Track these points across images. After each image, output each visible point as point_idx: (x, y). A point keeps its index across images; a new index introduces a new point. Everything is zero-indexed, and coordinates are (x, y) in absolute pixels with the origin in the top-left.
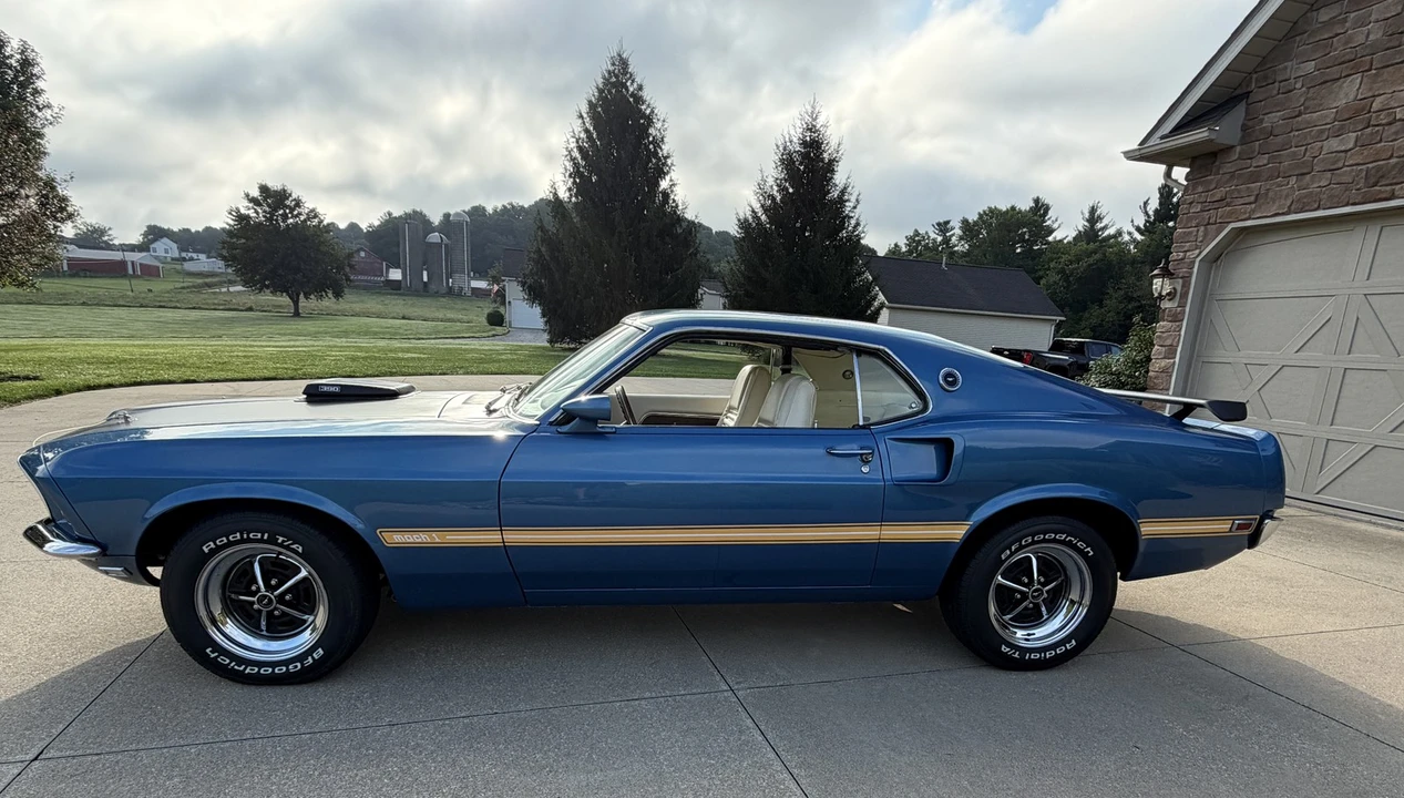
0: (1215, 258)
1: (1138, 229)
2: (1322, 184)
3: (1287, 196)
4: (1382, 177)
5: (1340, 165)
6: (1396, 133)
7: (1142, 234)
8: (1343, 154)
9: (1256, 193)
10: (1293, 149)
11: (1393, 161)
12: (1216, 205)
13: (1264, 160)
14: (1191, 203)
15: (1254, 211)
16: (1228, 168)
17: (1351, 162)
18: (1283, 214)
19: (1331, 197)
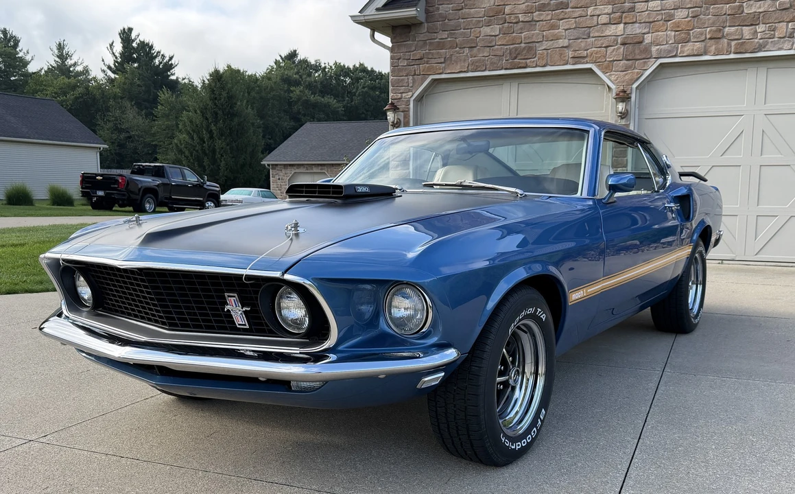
0: (420, 99)
1: (109, 68)
2: (485, 54)
3: (465, 60)
4: (519, 54)
5: (494, 44)
6: (521, 29)
7: (114, 72)
8: (493, 37)
9: (444, 56)
10: (462, 30)
11: (523, 45)
12: (418, 62)
13: (445, 35)
14: (399, 59)
15: (445, 68)
16: (421, 37)
17: (500, 43)
18: (465, 72)
19: (492, 63)
